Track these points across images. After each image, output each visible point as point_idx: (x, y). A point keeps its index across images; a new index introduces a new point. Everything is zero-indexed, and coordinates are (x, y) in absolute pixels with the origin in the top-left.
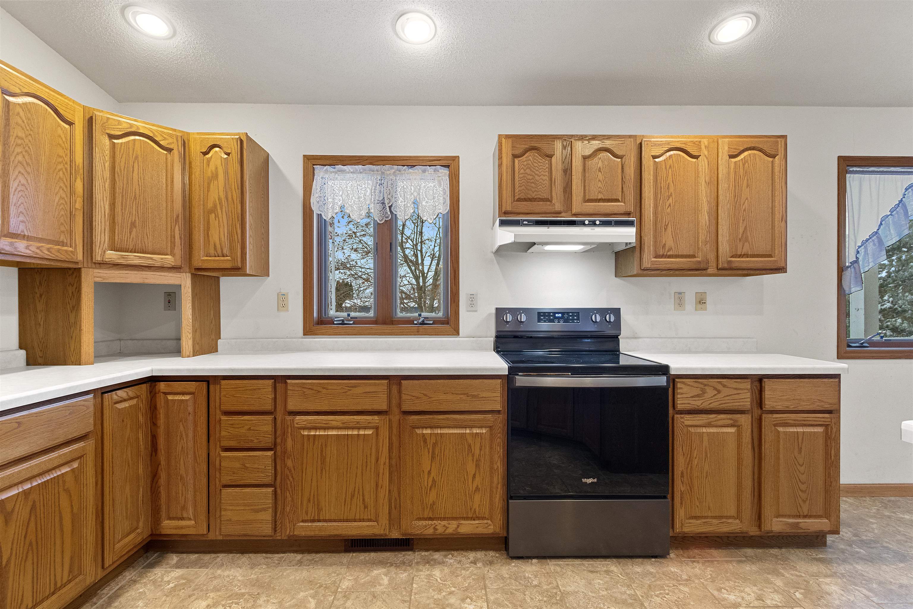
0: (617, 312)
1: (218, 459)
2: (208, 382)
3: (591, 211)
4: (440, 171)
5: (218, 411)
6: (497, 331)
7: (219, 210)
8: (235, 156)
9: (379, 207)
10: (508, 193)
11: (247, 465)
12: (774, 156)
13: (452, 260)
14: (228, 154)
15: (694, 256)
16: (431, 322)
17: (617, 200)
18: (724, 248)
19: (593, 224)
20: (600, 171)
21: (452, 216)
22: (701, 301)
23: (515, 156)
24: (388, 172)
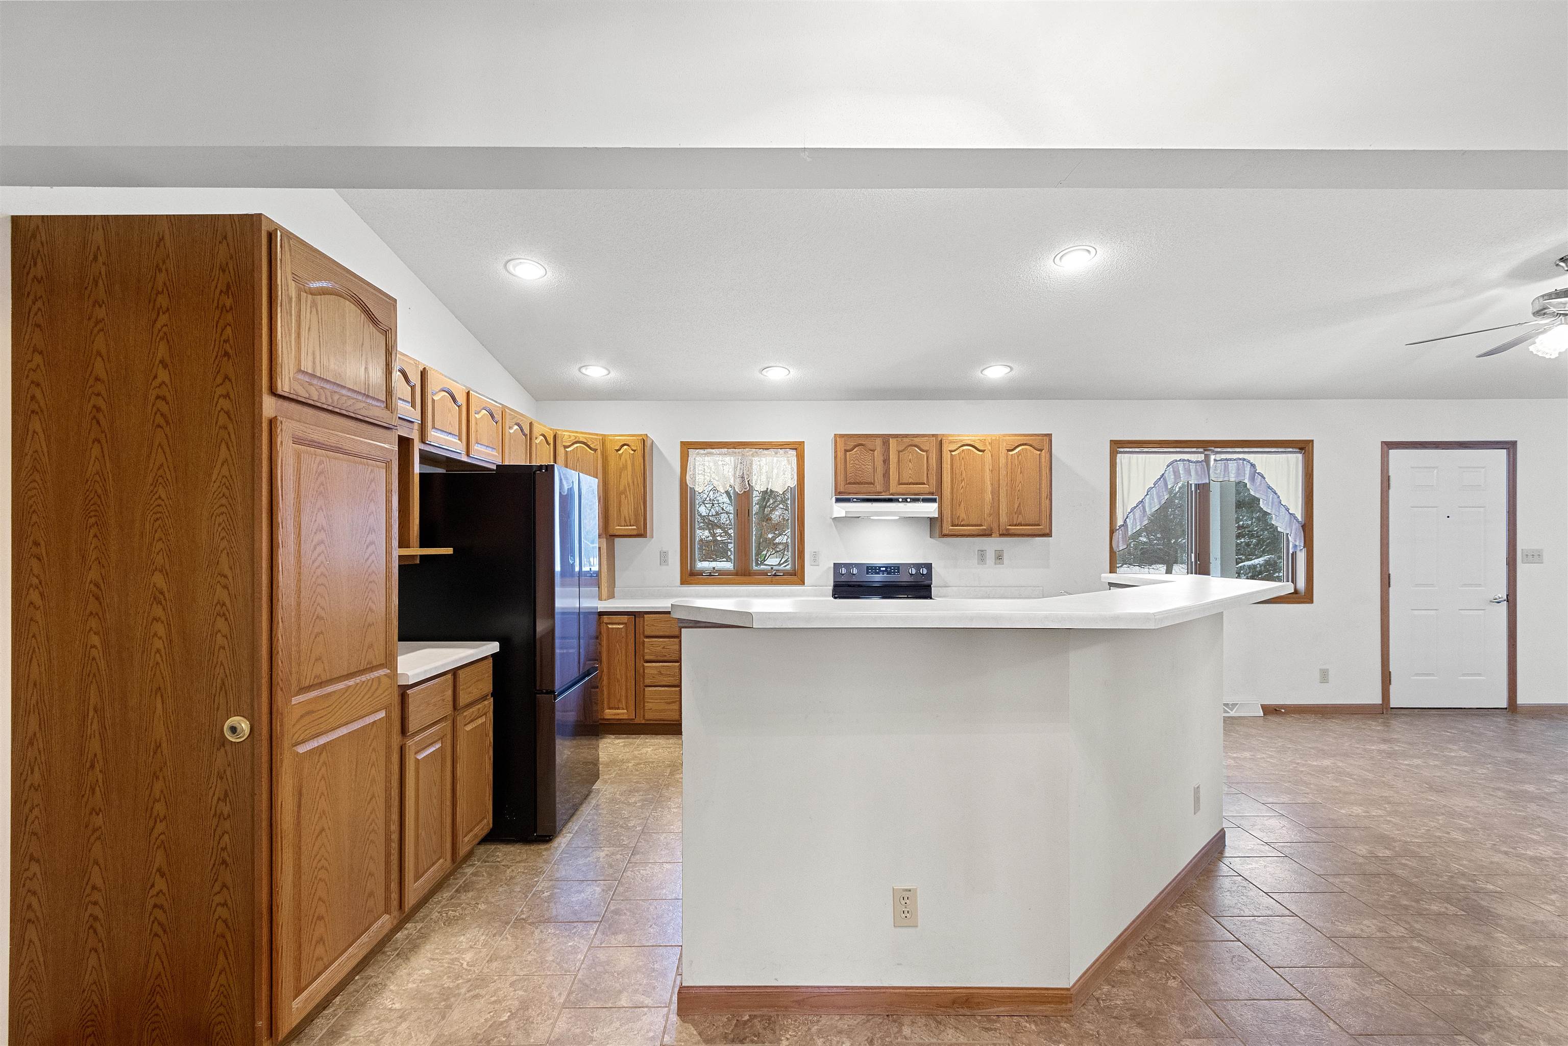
0: (929, 566)
1: (642, 669)
2: (635, 616)
3: (904, 492)
4: (789, 452)
5: (642, 636)
6: (834, 582)
7: (628, 492)
8: (639, 452)
9: (738, 480)
10: (841, 478)
11: (662, 672)
12: (1041, 450)
13: (798, 524)
14: (634, 451)
15: (981, 525)
16: (782, 574)
17: (924, 484)
18: (1004, 519)
19: (905, 500)
20: (910, 461)
21: (799, 490)
22: (999, 557)
23: (846, 451)
24: (748, 454)
